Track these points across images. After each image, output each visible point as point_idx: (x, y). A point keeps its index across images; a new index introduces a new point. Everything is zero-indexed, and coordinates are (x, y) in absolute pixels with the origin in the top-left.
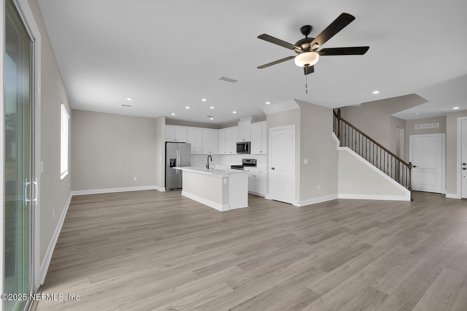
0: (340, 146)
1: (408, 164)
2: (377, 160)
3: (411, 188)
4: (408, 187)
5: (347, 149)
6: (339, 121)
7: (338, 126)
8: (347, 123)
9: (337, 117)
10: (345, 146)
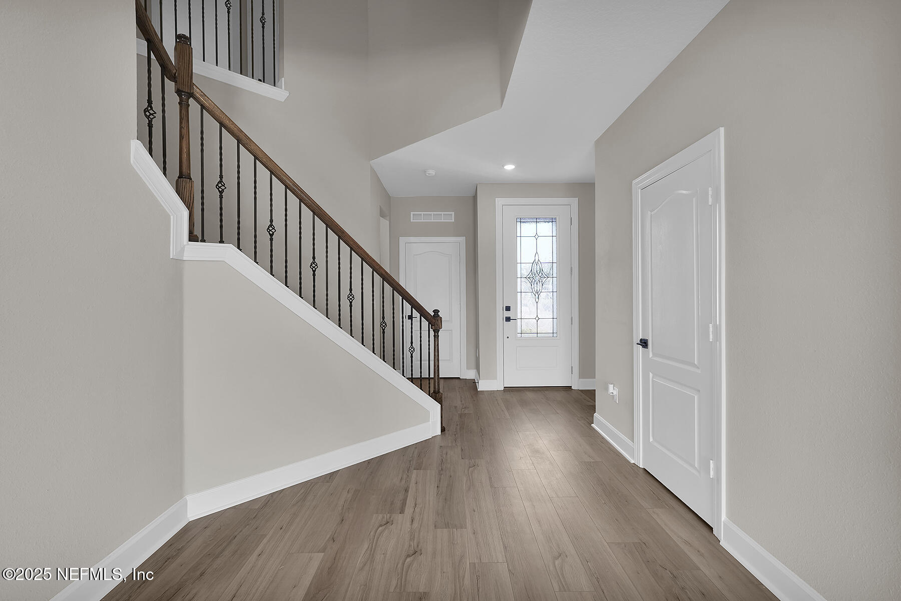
0: (192, 238)
1: (432, 314)
2: (351, 306)
3: (439, 392)
4: (432, 391)
5: (228, 253)
6: (184, 107)
7: (181, 128)
8: (227, 122)
9: (173, 78)
10: (221, 242)
